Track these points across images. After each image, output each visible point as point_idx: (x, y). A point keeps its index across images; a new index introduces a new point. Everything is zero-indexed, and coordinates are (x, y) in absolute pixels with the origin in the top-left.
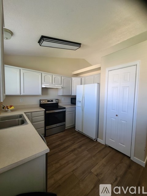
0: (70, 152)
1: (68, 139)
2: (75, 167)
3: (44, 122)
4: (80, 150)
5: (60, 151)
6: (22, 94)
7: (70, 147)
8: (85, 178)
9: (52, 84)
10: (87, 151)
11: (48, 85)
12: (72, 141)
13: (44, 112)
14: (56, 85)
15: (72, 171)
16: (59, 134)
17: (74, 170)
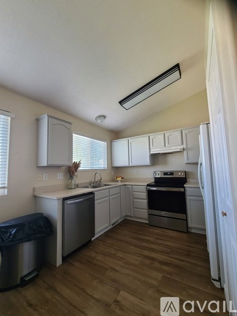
0: (142, 255)
1: (168, 243)
2: (118, 268)
3: (146, 201)
4: (157, 265)
5: (136, 246)
6: (131, 165)
7: (152, 252)
8: (106, 284)
9: (165, 146)
10: (163, 276)
11: (159, 149)
12: (170, 250)
13: (145, 187)
14: (172, 148)
15: (111, 268)
16: (169, 231)
17: (113, 269)
